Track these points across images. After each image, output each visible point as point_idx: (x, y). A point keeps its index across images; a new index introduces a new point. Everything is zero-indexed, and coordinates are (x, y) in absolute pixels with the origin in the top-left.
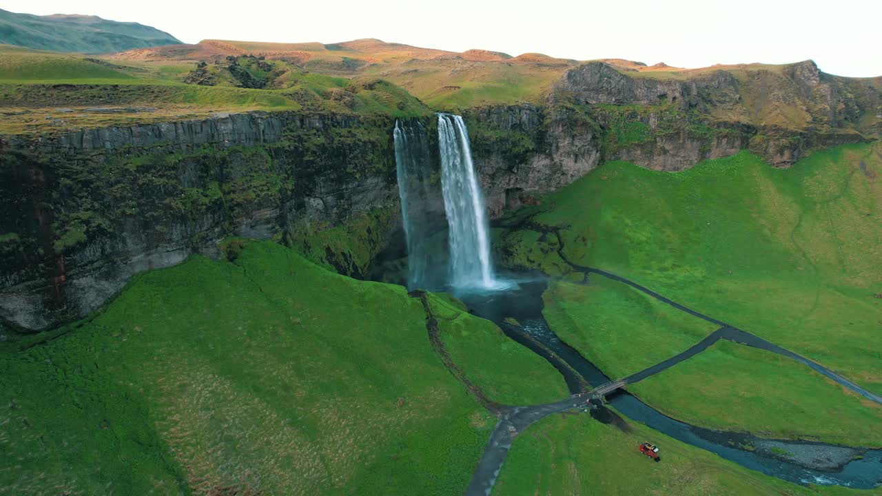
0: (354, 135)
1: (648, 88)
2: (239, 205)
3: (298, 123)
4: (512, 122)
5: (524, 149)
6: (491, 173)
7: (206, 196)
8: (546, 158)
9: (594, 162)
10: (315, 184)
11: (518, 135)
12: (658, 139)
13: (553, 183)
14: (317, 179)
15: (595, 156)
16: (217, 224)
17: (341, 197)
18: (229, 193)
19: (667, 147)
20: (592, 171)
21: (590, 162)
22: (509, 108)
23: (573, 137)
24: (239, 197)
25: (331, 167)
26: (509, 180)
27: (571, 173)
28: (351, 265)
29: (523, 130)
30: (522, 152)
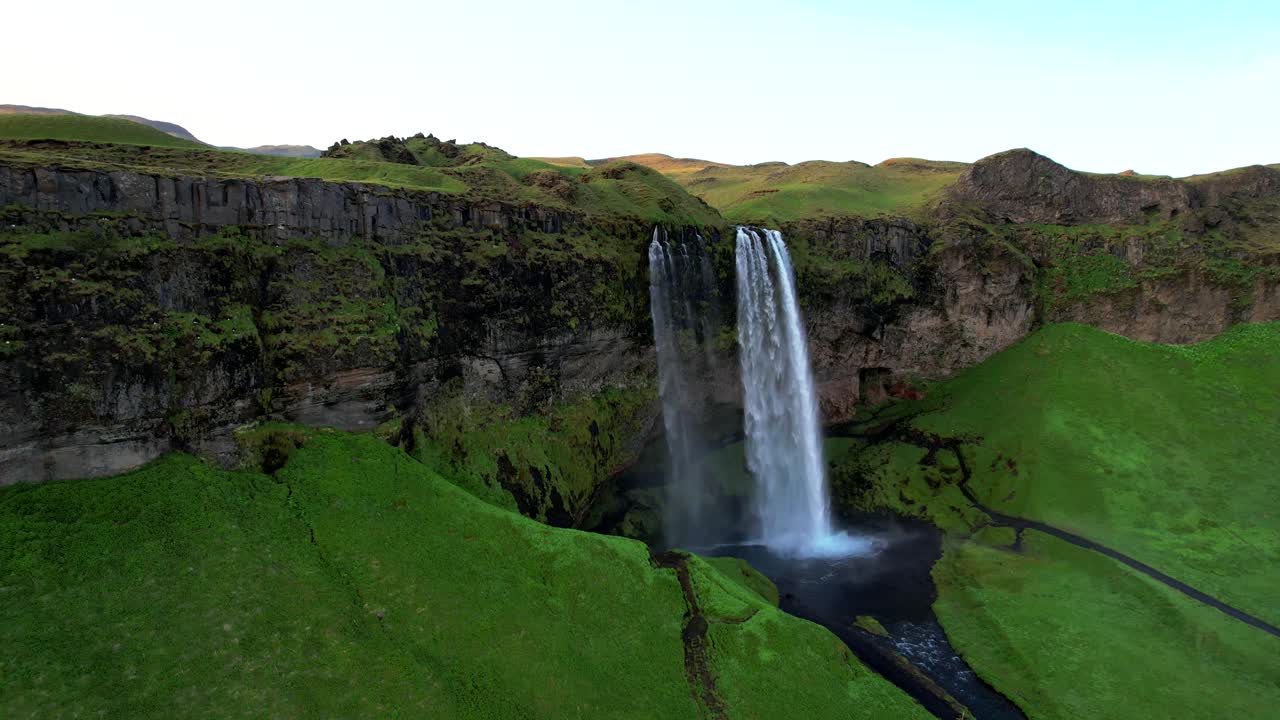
0: (569, 247)
1: (1124, 194)
2: (297, 356)
3: (458, 216)
4: (873, 248)
5: (894, 297)
6: (833, 337)
7: (218, 332)
8: (934, 315)
9: (1022, 325)
10: (484, 333)
11: (883, 271)
12: (1145, 284)
13: (947, 360)
14: (488, 323)
15: (1024, 314)
16: (240, 393)
17: (537, 360)
18: (276, 331)
19: (1162, 300)
20: (1022, 341)
21: (1016, 325)
22: (868, 223)
23: (985, 278)
24: (298, 341)
25: (519, 303)
26: (867, 353)
27: (981, 343)
28: (548, 494)
29: (893, 263)
30: (890, 303)
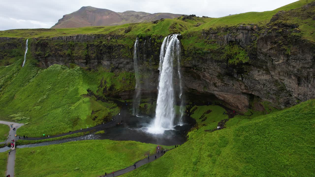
0: (117, 42)
2: (74, 56)
16: (69, 59)
17: (111, 63)
18: (73, 53)
25: (108, 52)
29: (241, 46)
30: (236, 64)
